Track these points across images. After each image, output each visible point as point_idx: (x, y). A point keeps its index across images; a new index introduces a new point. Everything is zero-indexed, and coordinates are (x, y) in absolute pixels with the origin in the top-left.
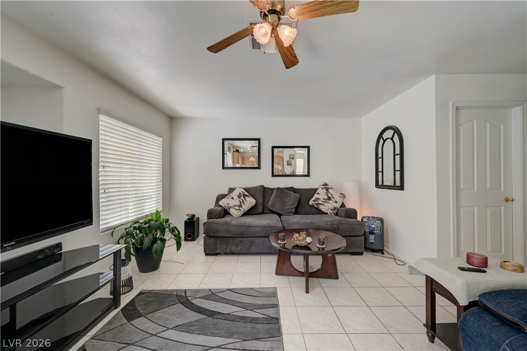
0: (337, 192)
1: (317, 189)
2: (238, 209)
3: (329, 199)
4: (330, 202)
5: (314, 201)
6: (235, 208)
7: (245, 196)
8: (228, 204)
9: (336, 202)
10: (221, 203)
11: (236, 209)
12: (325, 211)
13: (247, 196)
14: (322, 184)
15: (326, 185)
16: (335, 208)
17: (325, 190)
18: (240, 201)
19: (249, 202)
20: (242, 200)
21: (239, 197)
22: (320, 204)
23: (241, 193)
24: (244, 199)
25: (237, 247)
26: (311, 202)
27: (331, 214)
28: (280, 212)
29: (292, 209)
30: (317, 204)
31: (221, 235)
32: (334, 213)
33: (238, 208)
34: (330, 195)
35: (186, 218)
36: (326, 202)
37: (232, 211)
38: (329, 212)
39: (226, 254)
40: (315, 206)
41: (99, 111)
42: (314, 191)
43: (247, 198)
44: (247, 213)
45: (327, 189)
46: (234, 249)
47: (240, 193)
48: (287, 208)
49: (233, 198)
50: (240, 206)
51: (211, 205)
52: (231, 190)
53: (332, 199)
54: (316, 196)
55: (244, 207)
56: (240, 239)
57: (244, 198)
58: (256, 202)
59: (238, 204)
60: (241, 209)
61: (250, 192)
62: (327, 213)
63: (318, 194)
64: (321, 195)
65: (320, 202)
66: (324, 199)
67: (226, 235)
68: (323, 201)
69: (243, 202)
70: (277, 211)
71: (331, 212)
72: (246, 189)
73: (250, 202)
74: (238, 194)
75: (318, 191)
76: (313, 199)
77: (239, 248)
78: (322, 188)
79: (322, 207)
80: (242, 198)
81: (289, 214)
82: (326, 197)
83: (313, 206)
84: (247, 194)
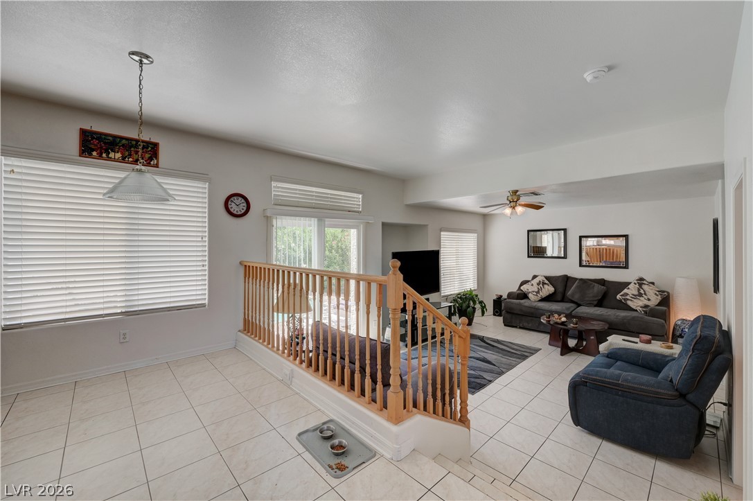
0: (652, 289)
1: (629, 283)
3: (640, 295)
4: (641, 298)
5: (622, 295)
6: (533, 293)
7: (544, 284)
8: (528, 289)
9: (649, 300)
10: (522, 288)
12: (634, 307)
13: (546, 284)
14: (638, 278)
15: (641, 279)
16: (646, 306)
17: (637, 286)
18: (539, 288)
19: (547, 289)
20: (541, 287)
21: (538, 284)
22: (628, 299)
23: (542, 281)
25: (528, 324)
26: (618, 297)
27: (640, 311)
28: (579, 302)
29: (593, 301)
30: (624, 299)
31: (515, 312)
32: (644, 311)
33: (535, 294)
34: (642, 291)
35: (495, 298)
36: (635, 298)
37: (530, 296)
38: (638, 309)
39: (521, 328)
40: (623, 301)
41: (441, 230)
42: (626, 285)
43: (546, 286)
44: (543, 300)
45: (640, 285)
46: (526, 325)
47: (540, 281)
48: (588, 299)
49: (532, 285)
50: (538, 292)
51: (514, 289)
52: (535, 277)
53: (644, 295)
54: (626, 291)
55: (541, 293)
57: (543, 286)
58: (555, 290)
59: (537, 290)
60: (538, 295)
61: (550, 280)
62: (636, 310)
63: (628, 288)
64: (632, 290)
65: (628, 297)
66: (633, 295)
67: (519, 313)
68: (632, 297)
69: (542, 289)
70: (576, 301)
71: (641, 309)
72: (546, 278)
73: (549, 289)
74: (538, 282)
75: (629, 286)
76: (622, 293)
77: (530, 325)
78: (635, 284)
79: (629, 303)
80: (541, 285)
81: (589, 305)
82: (636, 293)
83: (620, 301)
84: (547, 282)
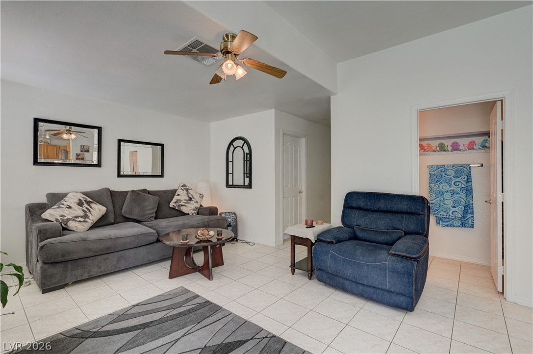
0: (196, 193)
1: (176, 191)
2: (84, 221)
3: (190, 199)
4: (192, 202)
5: (175, 203)
6: (77, 219)
7: (88, 202)
8: (62, 216)
9: (197, 202)
10: (44, 216)
11: (80, 221)
12: (186, 212)
13: (90, 202)
14: (181, 185)
15: (184, 186)
16: (196, 208)
17: (185, 192)
18: (84, 211)
19: (98, 210)
20: (87, 208)
21: (80, 204)
22: (182, 205)
23: (82, 199)
24: (89, 207)
25: (100, 268)
26: (171, 205)
27: (193, 214)
28: (140, 218)
29: (152, 213)
30: (178, 206)
32: (195, 213)
33: (82, 220)
36: (187, 203)
37: (72, 225)
38: (191, 212)
40: (177, 208)
42: (173, 193)
43: (93, 205)
44: (96, 226)
45: (187, 190)
47: (80, 200)
48: (148, 212)
49: (70, 207)
50: (86, 216)
53: (193, 199)
54: (176, 198)
55: (91, 217)
56: (103, 257)
57: (89, 205)
58: (106, 210)
59: (81, 214)
60: (87, 220)
61: (93, 197)
62: (188, 214)
63: (178, 195)
64: (182, 196)
65: (182, 203)
66: (185, 200)
67: (83, 256)
68: (184, 203)
69: (90, 211)
70: (135, 217)
71: (193, 212)
72: (86, 194)
74: (77, 201)
75: (177, 193)
76: (174, 200)
77: (103, 268)
78: (182, 189)
79: (184, 209)
80: (85, 205)
81: (149, 219)
82: (187, 198)
83: (173, 209)
84: (90, 200)
